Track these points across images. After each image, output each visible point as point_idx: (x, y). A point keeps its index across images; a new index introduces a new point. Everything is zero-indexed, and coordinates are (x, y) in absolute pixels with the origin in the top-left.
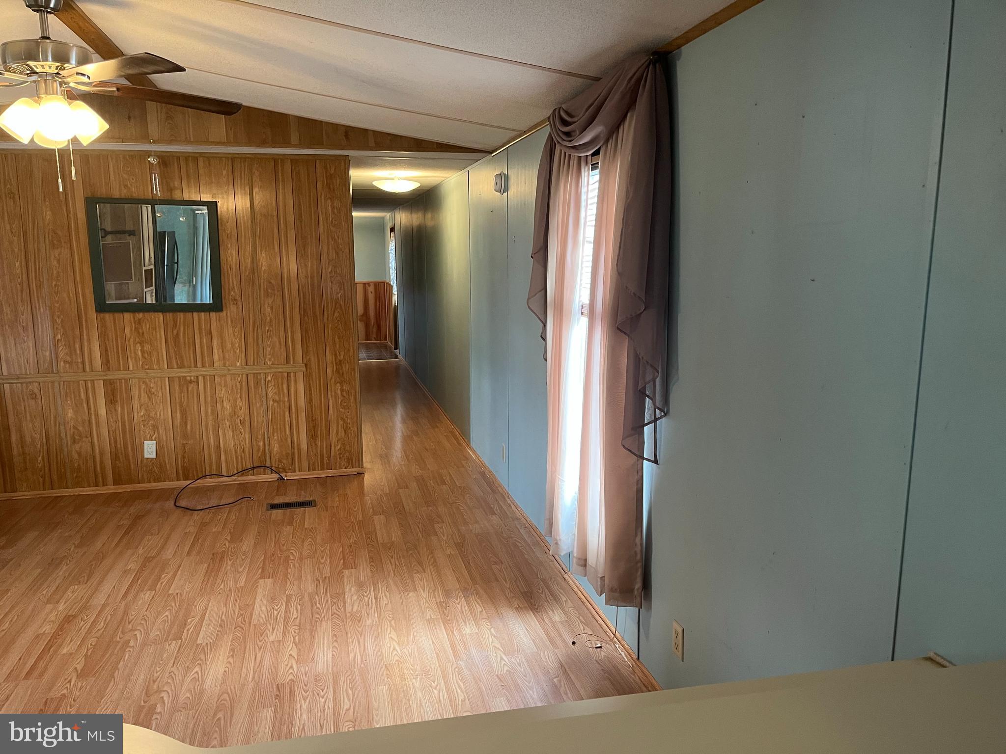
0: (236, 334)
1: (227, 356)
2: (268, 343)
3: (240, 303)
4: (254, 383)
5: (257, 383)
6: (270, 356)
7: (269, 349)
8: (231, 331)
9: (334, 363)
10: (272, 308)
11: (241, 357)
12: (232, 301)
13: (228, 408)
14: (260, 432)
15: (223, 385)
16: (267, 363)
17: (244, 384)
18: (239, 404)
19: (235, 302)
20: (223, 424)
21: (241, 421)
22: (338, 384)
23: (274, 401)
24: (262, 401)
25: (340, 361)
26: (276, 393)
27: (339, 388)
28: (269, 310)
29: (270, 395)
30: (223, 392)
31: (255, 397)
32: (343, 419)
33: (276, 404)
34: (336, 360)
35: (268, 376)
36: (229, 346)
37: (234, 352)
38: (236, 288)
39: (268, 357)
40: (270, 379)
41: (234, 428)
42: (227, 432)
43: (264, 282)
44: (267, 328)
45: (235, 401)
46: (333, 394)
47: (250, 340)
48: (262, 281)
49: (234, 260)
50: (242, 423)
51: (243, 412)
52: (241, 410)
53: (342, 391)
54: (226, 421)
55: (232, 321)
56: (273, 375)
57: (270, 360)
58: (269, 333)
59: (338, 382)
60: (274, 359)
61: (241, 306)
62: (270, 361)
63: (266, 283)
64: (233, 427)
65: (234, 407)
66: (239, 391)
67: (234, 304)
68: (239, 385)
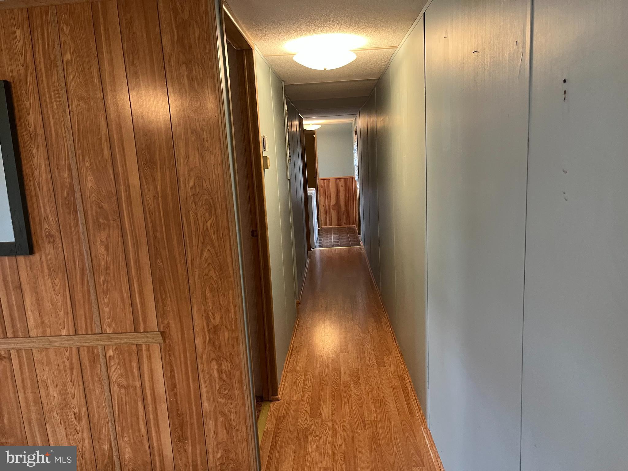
0: (57, 288)
1: (46, 319)
2: (106, 300)
3: (58, 241)
4: (89, 360)
5: (94, 360)
6: (109, 320)
7: (107, 310)
8: (49, 282)
9: (206, 330)
10: (107, 247)
11: (68, 322)
12: (47, 236)
13: (56, 395)
14: (104, 431)
15: (45, 363)
16: (106, 330)
17: (75, 361)
18: (70, 390)
19: (52, 240)
20: (51, 418)
21: (74, 414)
22: (214, 362)
23: (120, 386)
24: (102, 386)
25: (215, 327)
26: (121, 375)
27: (216, 367)
28: (103, 250)
29: (114, 376)
30: (46, 373)
31: (93, 380)
32: (222, 413)
33: (123, 391)
34: (208, 326)
35: (108, 350)
36: (48, 305)
37: (57, 314)
38: (51, 218)
39: (107, 320)
40: (112, 354)
41: (67, 423)
42: (57, 429)
43: (91, 207)
44: (102, 278)
45: (65, 384)
46: (207, 376)
47: (79, 296)
48: (89, 206)
49: (44, 177)
50: (78, 417)
51: (77, 401)
52: (73, 398)
53: (220, 371)
54: (55, 414)
55: (49, 268)
56: (116, 348)
57: (110, 325)
58: (105, 285)
59: (213, 359)
60: (116, 325)
61: (60, 245)
62: (110, 327)
63: (94, 208)
64: (65, 423)
65: (64, 394)
66: (68, 372)
67: (49, 242)
68: (67, 363)
